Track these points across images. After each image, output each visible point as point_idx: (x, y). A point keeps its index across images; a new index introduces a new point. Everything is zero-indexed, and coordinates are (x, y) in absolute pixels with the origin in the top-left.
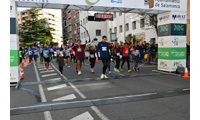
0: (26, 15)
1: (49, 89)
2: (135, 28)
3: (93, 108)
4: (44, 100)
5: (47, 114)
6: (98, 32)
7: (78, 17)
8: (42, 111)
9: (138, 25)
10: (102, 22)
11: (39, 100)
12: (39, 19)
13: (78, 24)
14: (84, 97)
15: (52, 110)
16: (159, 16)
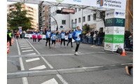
0: (13, 7)
1: (27, 61)
2: (89, 20)
3: (58, 76)
4: (23, 68)
5: (25, 79)
6: (64, 22)
7: (49, 11)
8: (21, 77)
9: (92, 18)
10: (67, 15)
11: (19, 68)
12: (22, 10)
13: (50, 16)
14: (52, 68)
15: (28, 76)
16: (106, 13)
